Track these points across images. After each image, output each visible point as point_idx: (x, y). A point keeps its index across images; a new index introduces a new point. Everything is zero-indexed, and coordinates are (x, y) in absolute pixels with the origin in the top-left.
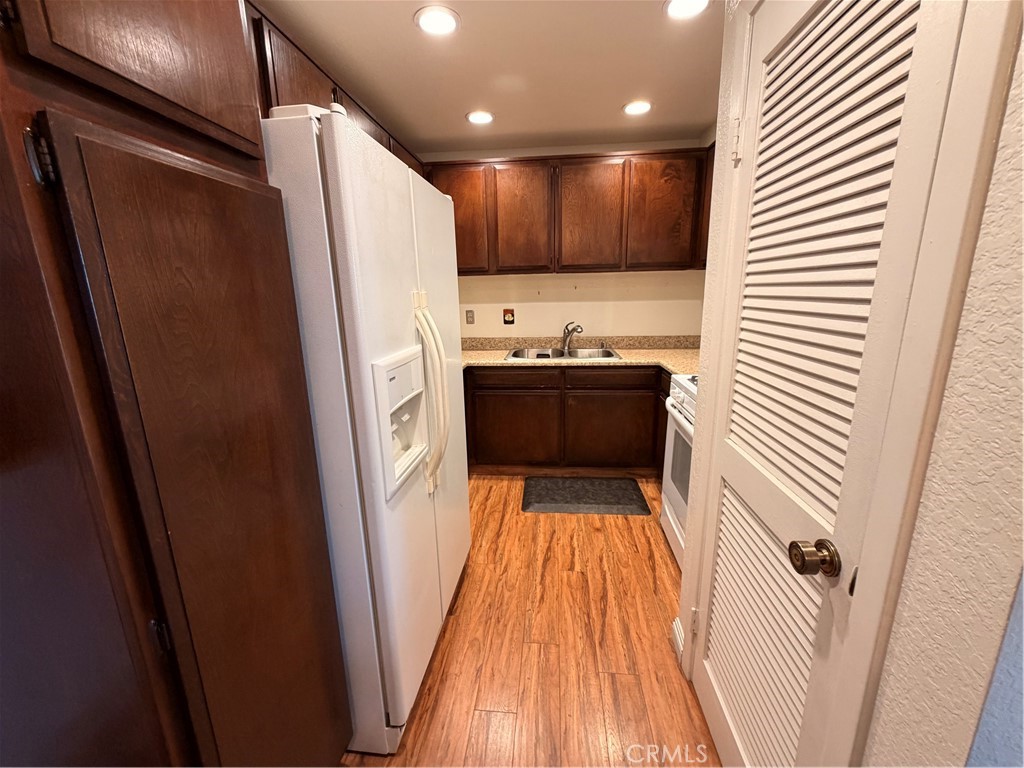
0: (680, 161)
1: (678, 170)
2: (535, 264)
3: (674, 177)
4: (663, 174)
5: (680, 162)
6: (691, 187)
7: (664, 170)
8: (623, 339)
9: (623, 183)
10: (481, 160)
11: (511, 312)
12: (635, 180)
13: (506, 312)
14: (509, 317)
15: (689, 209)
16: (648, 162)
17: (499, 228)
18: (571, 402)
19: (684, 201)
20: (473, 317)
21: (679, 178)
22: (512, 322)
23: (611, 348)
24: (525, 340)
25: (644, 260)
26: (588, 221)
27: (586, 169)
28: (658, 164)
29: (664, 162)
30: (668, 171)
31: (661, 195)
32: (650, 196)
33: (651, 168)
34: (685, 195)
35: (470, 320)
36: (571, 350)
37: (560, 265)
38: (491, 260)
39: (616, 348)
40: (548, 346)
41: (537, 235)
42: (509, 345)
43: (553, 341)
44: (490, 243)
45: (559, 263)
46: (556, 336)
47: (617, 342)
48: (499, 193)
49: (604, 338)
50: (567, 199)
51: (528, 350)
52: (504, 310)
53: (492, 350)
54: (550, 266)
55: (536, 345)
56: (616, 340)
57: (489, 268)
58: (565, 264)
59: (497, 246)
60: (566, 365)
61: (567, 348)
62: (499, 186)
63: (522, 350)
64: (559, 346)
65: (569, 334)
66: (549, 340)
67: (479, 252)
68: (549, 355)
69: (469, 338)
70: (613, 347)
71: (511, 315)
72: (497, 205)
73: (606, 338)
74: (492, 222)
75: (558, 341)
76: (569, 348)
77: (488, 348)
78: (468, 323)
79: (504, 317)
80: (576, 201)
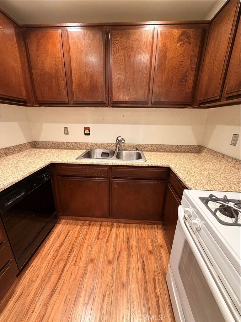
0: (192, 30)
1: (189, 37)
3: (186, 42)
4: (179, 40)
5: (190, 31)
6: (197, 50)
7: (180, 36)
8: (148, 145)
9: (152, 46)
10: (58, 25)
12: (160, 44)
13: (86, 128)
14: (87, 132)
15: (194, 66)
16: (170, 30)
17: (73, 75)
19: (191, 60)
20: (67, 131)
21: (189, 43)
22: (89, 134)
23: (141, 150)
24: (96, 144)
25: (163, 100)
26: (128, 72)
27: (129, 34)
28: (176, 32)
29: (181, 31)
30: (182, 37)
31: (176, 55)
32: (170, 55)
33: (171, 34)
34: (192, 56)
35: (66, 132)
36: (120, 151)
37: (112, 102)
38: (69, 95)
39: (144, 151)
40: (108, 148)
41: (97, 81)
42: (88, 146)
43: (111, 145)
44: (69, 85)
45: (111, 100)
46: (112, 143)
47: (145, 147)
48: (71, 49)
49: (138, 145)
50: (116, 56)
51: (96, 150)
52: (84, 127)
53: (78, 149)
54: (105, 102)
55: (102, 147)
56: (144, 146)
57: (68, 102)
58: (115, 101)
59: (72, 88)
60: (112, 164)
61: (117, 150)
62: (71, 44)
63: (93, 150)
64: (114, 148)
65: (119, 143)
66: (108, 145)
67: (61, 91)
68: (108, 153)
69: (66, 142)
70: (143, 150)
71: (88, 130)
72: (70, 58)
73: (139, 145)
74: (68, 70)
75: (114, 146)
76: (119, 150)
77: (76, 148)
78: (65, 134)
79: (85, 131)
80: (121, 57)
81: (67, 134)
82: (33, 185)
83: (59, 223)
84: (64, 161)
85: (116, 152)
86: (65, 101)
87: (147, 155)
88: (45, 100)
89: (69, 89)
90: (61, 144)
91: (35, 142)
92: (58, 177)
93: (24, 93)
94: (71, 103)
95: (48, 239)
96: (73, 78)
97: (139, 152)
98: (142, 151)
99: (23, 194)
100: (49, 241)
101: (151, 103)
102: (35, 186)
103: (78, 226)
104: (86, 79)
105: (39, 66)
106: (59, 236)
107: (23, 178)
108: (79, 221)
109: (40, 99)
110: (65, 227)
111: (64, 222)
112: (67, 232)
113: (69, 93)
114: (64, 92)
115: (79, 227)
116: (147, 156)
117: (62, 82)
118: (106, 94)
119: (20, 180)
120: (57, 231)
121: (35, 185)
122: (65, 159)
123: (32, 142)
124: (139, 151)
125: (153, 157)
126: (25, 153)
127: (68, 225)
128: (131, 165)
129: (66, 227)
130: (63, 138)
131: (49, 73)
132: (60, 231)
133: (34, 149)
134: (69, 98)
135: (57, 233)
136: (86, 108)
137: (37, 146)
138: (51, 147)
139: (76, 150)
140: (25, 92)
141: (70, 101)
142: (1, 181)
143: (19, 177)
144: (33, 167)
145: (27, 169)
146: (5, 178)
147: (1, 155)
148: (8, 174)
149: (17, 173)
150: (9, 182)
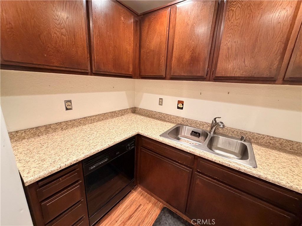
2: (195, 74)
8: (263, 137)
11: (182, 102)
13: (179, 102)
14: (180, 105)
17: (174, 50)
18: (198, 182)
20: (162, 102)
22: (182, 108)
23: (249, 142)
24: (187, 120)
35: (160, 103)
36: (215, 135)
37: (214, 76)
38: (167, 70)
39: (254, 142)
40: (201, 127)
41: (199, 53)
42: (178, 121)
43: (205, 125)
44: (168, 60)
45: (214, 74)
46: (207, 122)
47: (256, 138)
48: (177, 25)
49: (245, 133)
50: (230, 21)
51: (186, 127)
52: (178, 101)
53: (168, 122)
54: (205, 76)
55: (194, 125)
56: (257, 136)
57: (165, 76)
58: (219, 76)
59: (171, 62)
60: (199, 155)
61: (212, 133)
62: (177, 20)
63: (182, 127)
64: (209, 129)
65: (216, 125)
66: (202, 124)
67: (161, 66)
68: (199, 134)
69: (159, 113)
70: (252, 140)
71: (181, 104)
72: (174, 34)
73: (247, 133)
74: (171, 46)
75: (209, 126)
76: (215, 133)
77: (167, 120)
78: (159, 104)
79: (178, 105)
80: (238, 21)
81: (161, 105)
82: (117, 154)
83: (135, 190)
84: (149, 135)
85: (210, 135)
86: (163, 76)
87: (259, 152)
88: (146, 74)
89: (168, 64)
90: (154, 113)
91: (135, 108)
92: (142, 148)
93: (131, 70)
94: (168, 77)
95: (122, 204)
96: (174, 53)
97: (246, 143)
98: (251, 143)
99: (106, 160)
100: (121, 206)
101: (282, 79)
102: (118, 155)
103: (150, 203)
104: (187, 52)
105: (147, 46)
106: (131, 206)
107: (108, 147)
108: (152, 197)
109: (143, 74)
110: (139, 197)
111: (139, 191)
112: (138, 205)
113: (168, 68)
114: (163, 67)
115: (150, 205)
116: (259, 154)
117: (163, 57)
118: (208, 67)
119: (106, 148)
120: (131, 198)
121: (118, 153)
122: (150, 133)
123: (133, 108)
124: (245, 141)
125: (271, 161)
126: (125, 117)
127: (142, 198)
128: (226, 165)
129: (139, 199)
130: (157, 108)
131: (153, 51)
132: (133, 200)
133: (132, 114)
134: (167, 72)
135: (130, 201)
136: (184, 81)
137: (136, 112)
138: (146, 115)
139: (165, 123)
140: (132, 68)
141: (167, 75)
142: (92, 147)
143: (105, 146)
144: (121, 136)
145: (115, 137)
146: (96, 144)
147: (108, 117)
148: (101, 140)
149: (106, 140)
150: (95, 150)
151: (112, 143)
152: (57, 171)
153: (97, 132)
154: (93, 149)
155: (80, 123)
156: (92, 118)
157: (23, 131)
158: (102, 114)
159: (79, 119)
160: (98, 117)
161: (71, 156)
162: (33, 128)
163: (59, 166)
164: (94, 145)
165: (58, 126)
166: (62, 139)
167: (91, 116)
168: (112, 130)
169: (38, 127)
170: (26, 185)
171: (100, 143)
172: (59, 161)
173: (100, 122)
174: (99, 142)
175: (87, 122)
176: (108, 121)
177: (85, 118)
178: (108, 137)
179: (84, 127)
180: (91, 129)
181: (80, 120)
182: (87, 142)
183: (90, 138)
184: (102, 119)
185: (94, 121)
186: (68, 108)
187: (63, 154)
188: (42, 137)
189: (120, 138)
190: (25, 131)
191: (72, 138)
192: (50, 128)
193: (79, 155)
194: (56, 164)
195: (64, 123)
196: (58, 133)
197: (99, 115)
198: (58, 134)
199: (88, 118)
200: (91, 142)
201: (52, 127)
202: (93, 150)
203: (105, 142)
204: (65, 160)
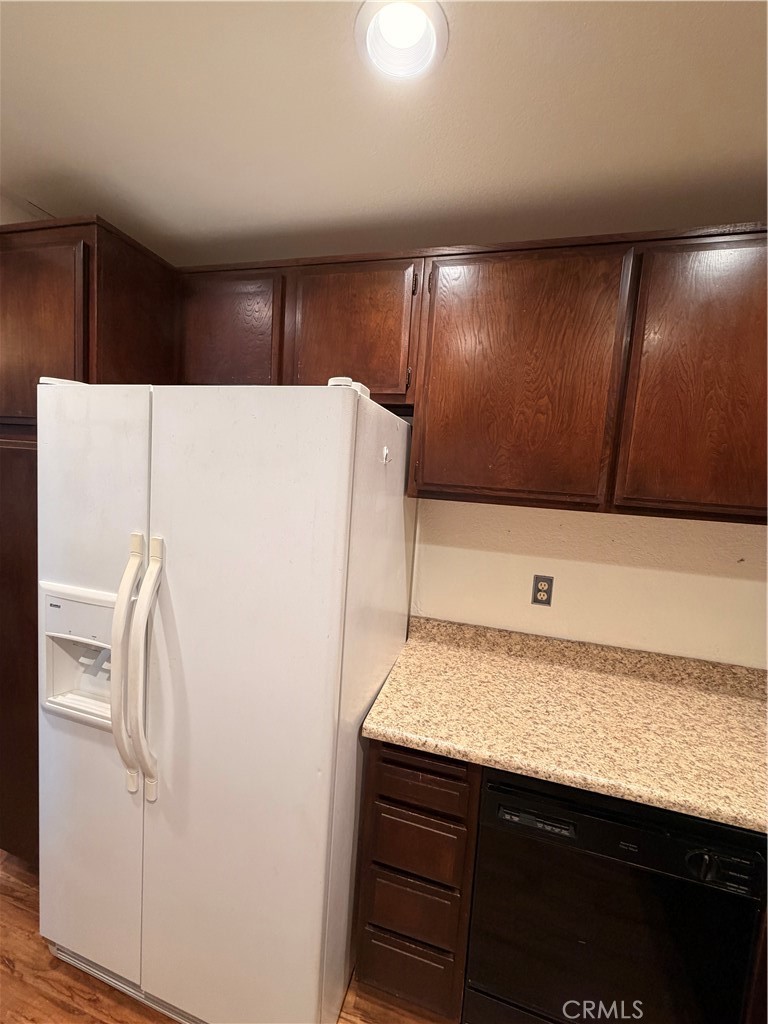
99: (565, 833)
119: (568, 784)
121: (633, 848)
142: (529, 746)
143: (570, 773)
144: (666, 782)
145: (637, 771)
146: (546, 746)
147: (685, 676)
148: (573, 744)
149: (591, 758)
150: (525, 762)
151: (603, 781)
152: (415, 747)
153: (589, 710)
154: (525, 753)
155: (564, 656)
156: (610, 655)
157: (436, 623)
158: (659, 655)
159: (562, 641)
160: (634, 659)
161: (463, 733)
162: (454, 623)
163: (424, 739)
164: (541, 744)
165: (501, 640)
166: (490, 676)
167: (608, 647)
168: (652, 736)
169: (463, 624)
170: (364, 734)
171: (560, 752)
172: (433, 727)
173: (637, 683)
174: (559, 746)
175: (587, 662)
176: (676, 693)
177: (584, 644)
178: (606, 752)
179: (569, 673)
180: (580, 691)
181: (565, 644)
182: (530, 722)
183: (550, 718)
184: (654, 676)
185: (614, 666)
186: (540, 598)
187: (455, 716)
188: (462, 651)
189: (654, 785)
190: (440, 623)
191: (510, 688)
192: (485, 636)
193: (479, 744)
194: (423, 728)
195: (517, 638)
196: (496, 658)
197: (639, 652)
198: (493, 660)
199: (592, 647)
200: (541, 731)
201: (488, 635)
202: (521, 756)
203: (579, 759)
204: (444, 732)
